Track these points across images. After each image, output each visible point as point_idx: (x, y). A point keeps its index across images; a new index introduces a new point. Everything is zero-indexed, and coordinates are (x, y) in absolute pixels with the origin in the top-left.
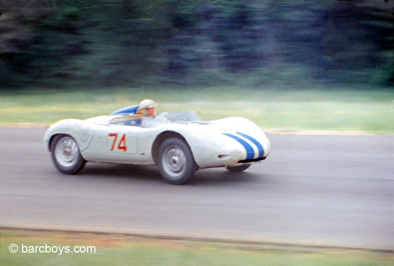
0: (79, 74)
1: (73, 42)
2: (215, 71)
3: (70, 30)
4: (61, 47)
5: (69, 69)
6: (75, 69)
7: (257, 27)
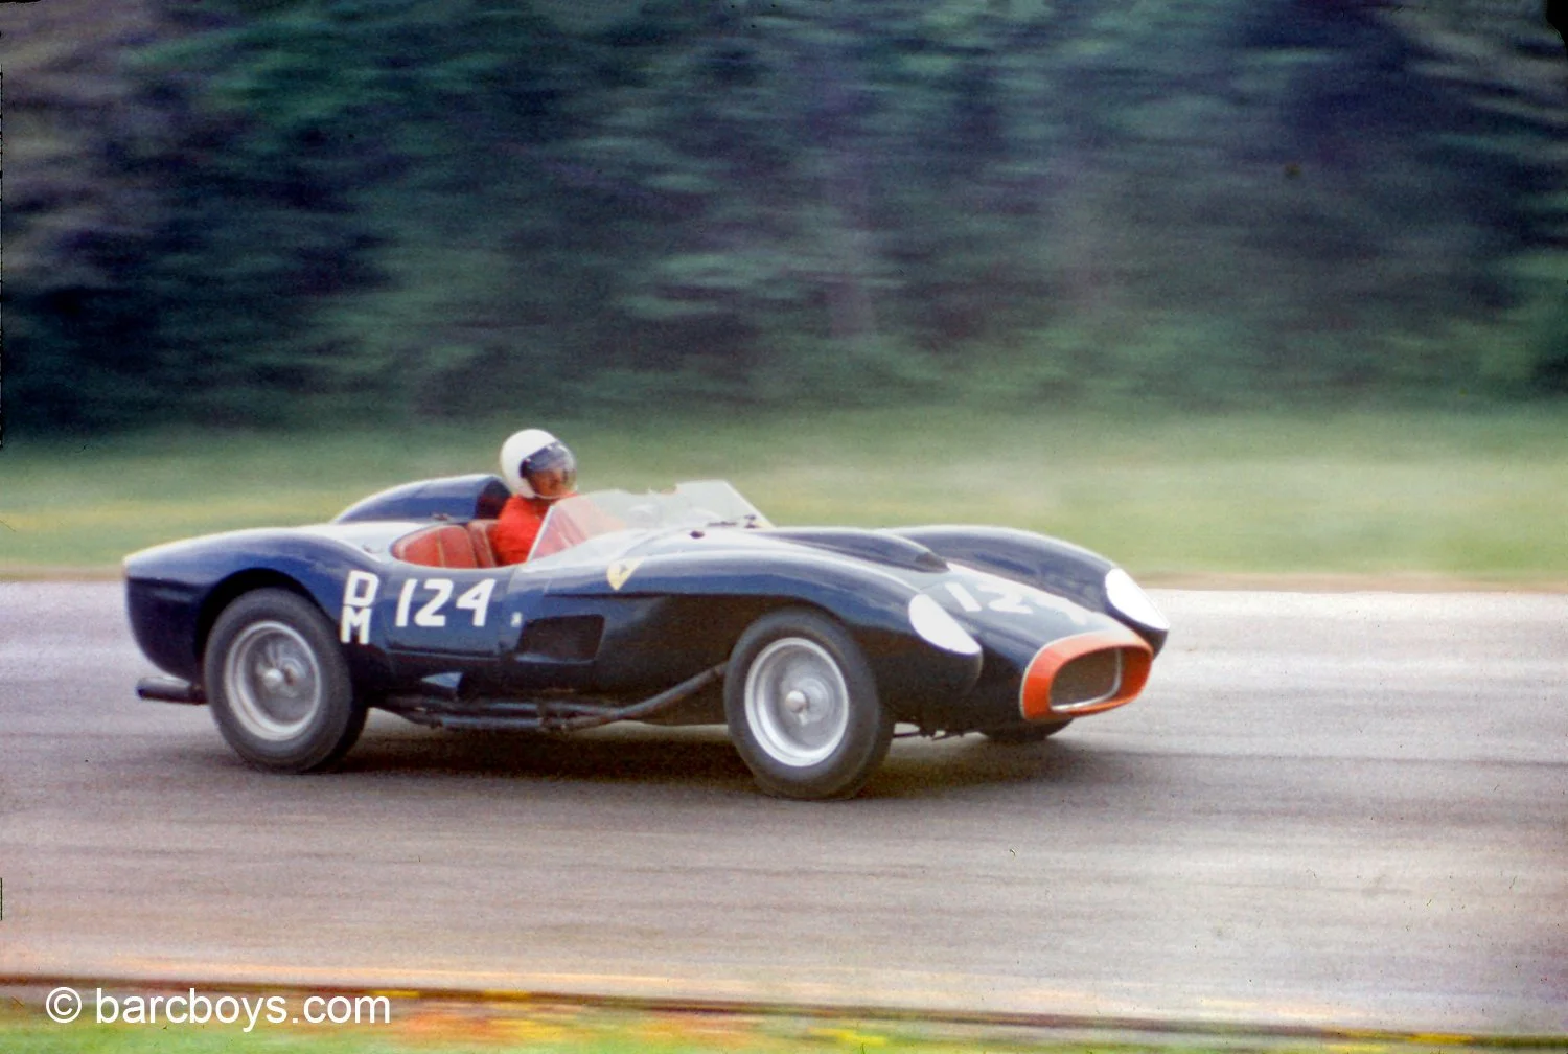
0: (348, 366)
1: (317, 240)
2: (872, 345)
3: (302, 193)
4: (268, 262)
5: (305, 351)
6: (331, 348)
7: (1024, 169)
